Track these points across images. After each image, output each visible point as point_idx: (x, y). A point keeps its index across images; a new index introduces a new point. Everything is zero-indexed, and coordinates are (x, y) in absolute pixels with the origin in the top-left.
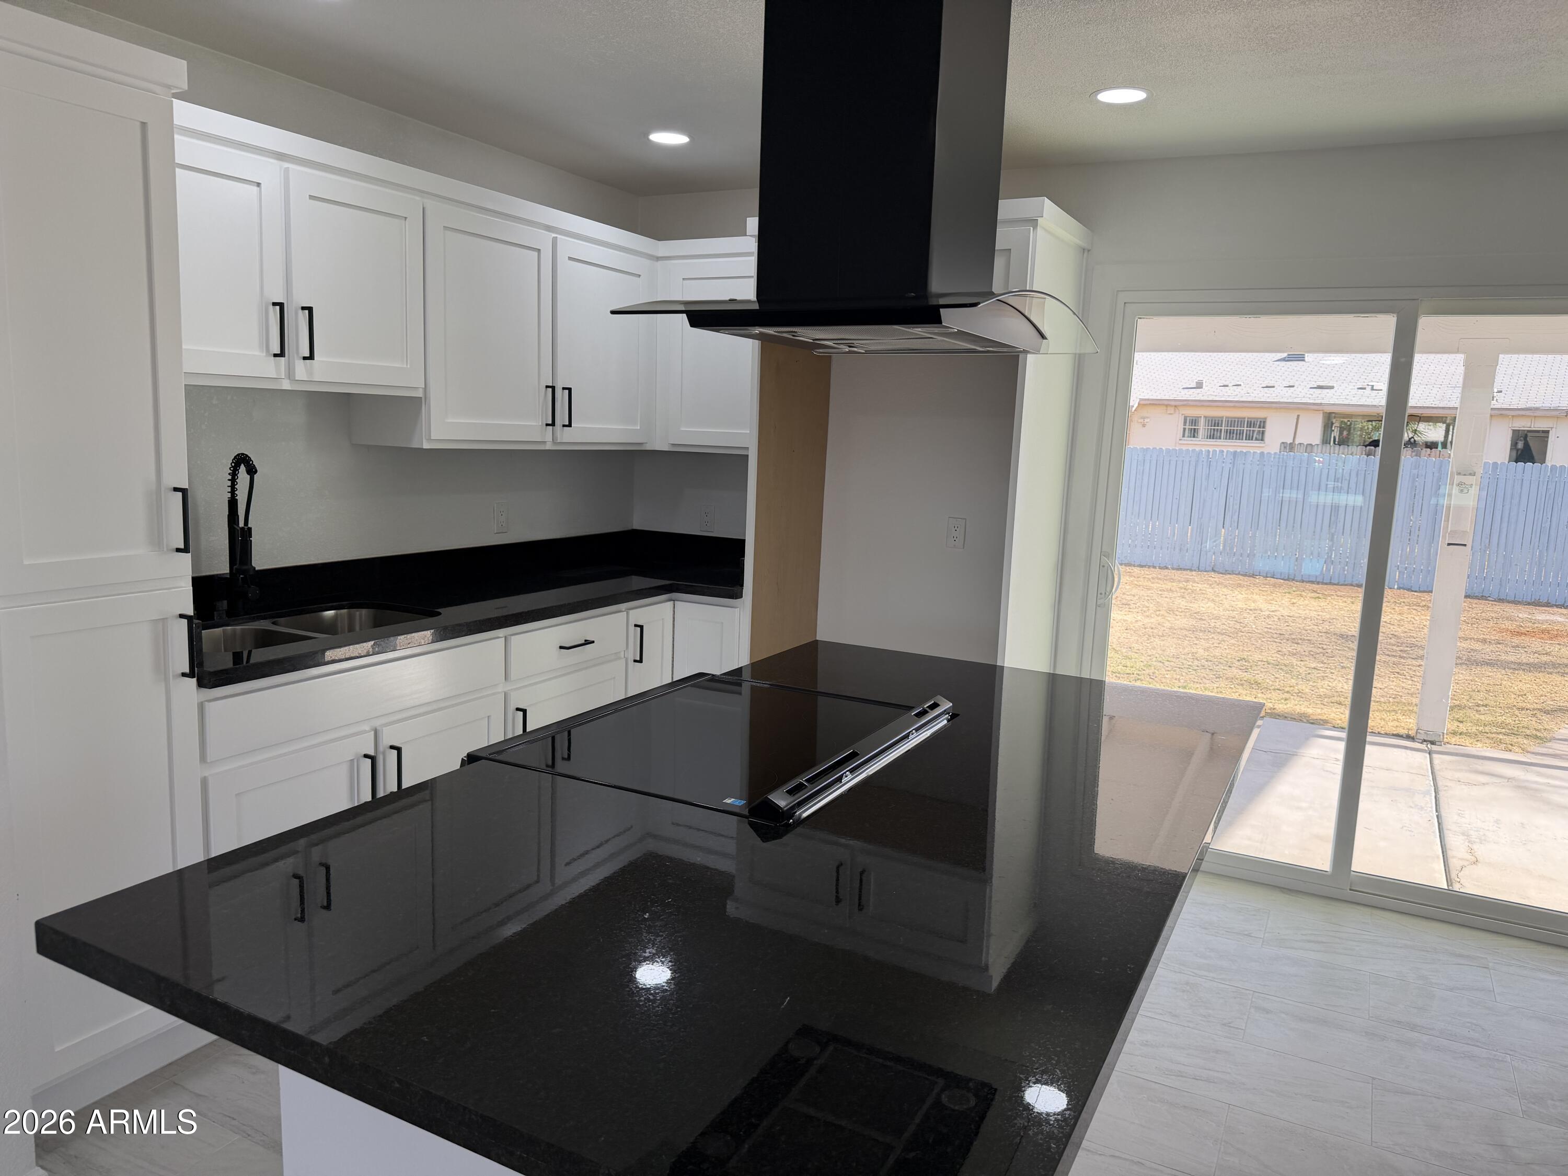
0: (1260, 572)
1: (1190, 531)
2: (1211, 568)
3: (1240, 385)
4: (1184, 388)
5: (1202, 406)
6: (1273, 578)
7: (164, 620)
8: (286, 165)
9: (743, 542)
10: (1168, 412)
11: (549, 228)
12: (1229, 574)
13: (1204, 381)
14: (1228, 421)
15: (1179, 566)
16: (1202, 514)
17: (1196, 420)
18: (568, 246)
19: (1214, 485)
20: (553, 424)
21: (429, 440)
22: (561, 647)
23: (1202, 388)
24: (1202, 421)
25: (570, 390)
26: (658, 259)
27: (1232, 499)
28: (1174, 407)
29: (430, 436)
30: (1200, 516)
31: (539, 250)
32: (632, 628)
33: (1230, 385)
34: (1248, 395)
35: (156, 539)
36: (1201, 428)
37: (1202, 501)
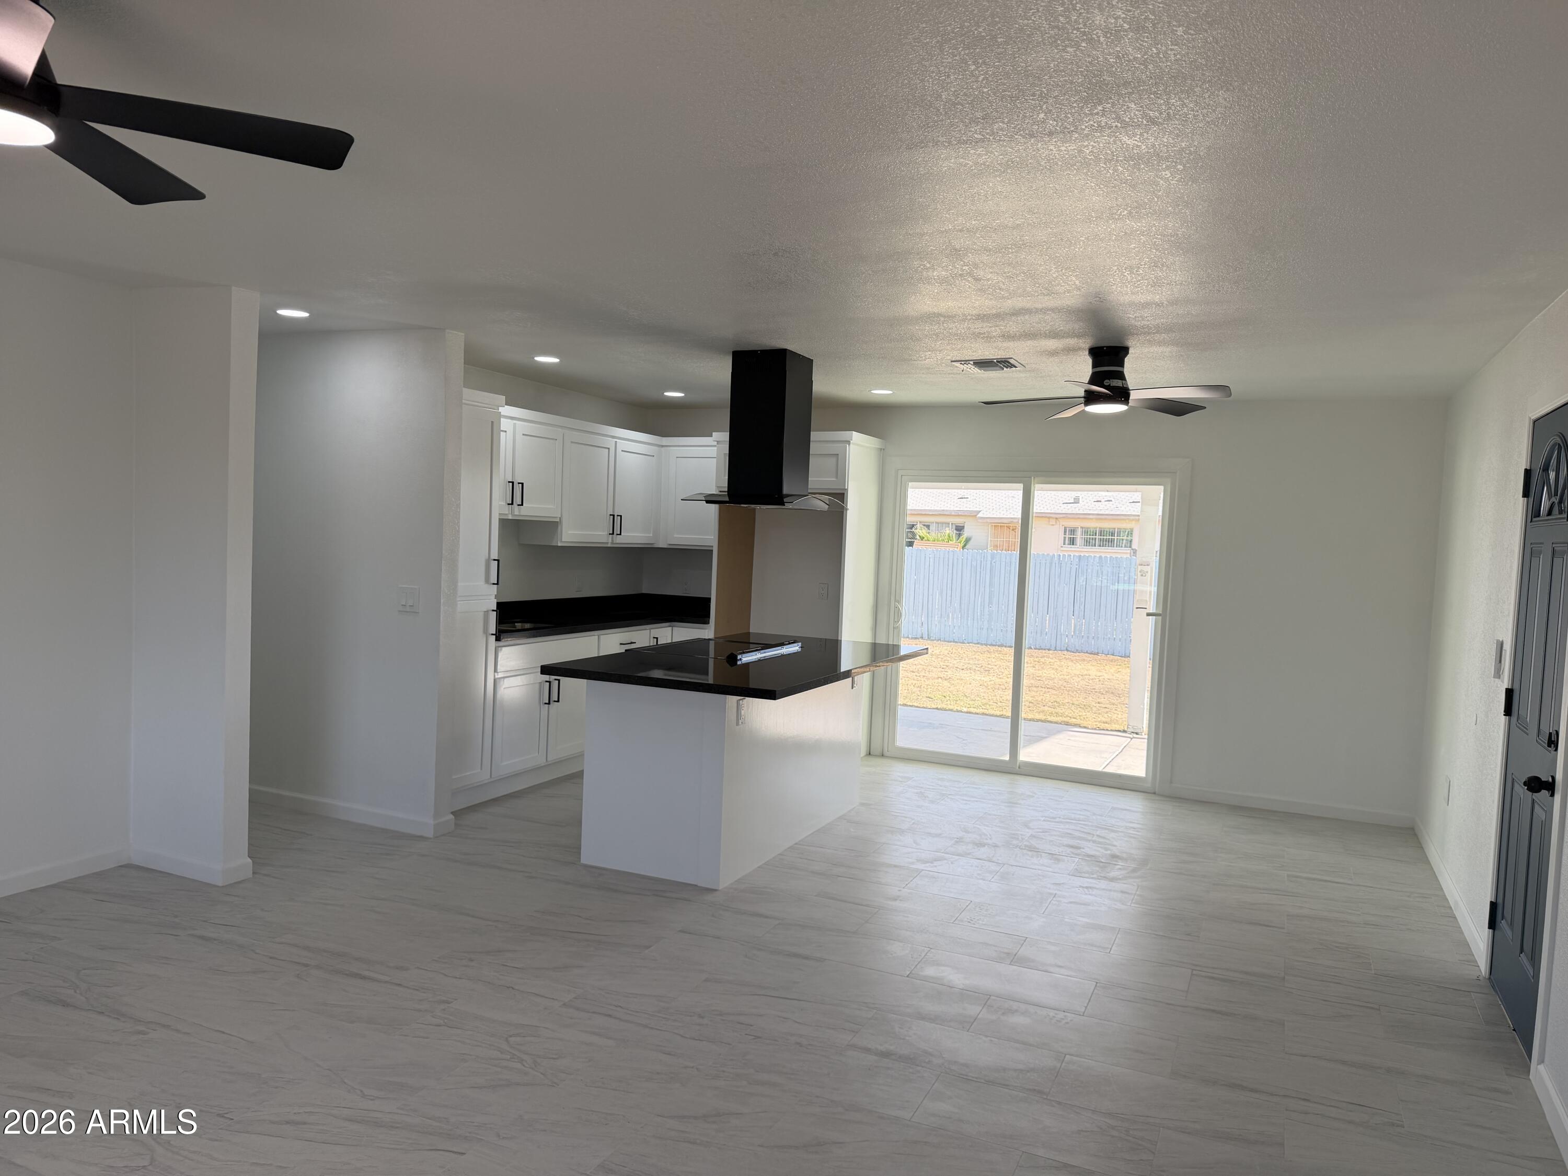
0: (1103, 651)
1: (1047, 618)
2: (1065, 648)
3: (1111, 501)
4: (1063, 503)
5: (1079, 518)
6: (1113, 655)
7: (488, 611)
8: (515, 422)
9: (710, 599)
10: (1051, 523)
11: (613, 437)
12: (1079, 652)
13: (1080, 498)
14: (1101, 531)
15: (1040, 647)
16: (1057, 605)
17: (1074, 530)
18: (622, 445)
19: (1065, 582)
20: (613, 534)
21: (561, 542)
22: (621, 644)
23: (1079, 503)
24: (1079, 531)
25: (621, 516)
26: (663, 446)
27: (1079, 594)
28: (1055, 519)
29: (561, 540)
30: (1055, 607)
31: (609, 449)
32: (652, 639)
33: (1103, 500)
34: (1117, 509)
35: (487, 580)
36: (1079, 537)
37: (1056, 595)
